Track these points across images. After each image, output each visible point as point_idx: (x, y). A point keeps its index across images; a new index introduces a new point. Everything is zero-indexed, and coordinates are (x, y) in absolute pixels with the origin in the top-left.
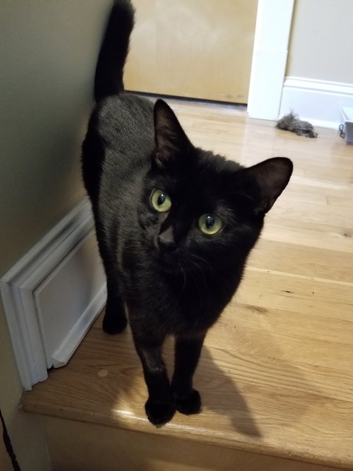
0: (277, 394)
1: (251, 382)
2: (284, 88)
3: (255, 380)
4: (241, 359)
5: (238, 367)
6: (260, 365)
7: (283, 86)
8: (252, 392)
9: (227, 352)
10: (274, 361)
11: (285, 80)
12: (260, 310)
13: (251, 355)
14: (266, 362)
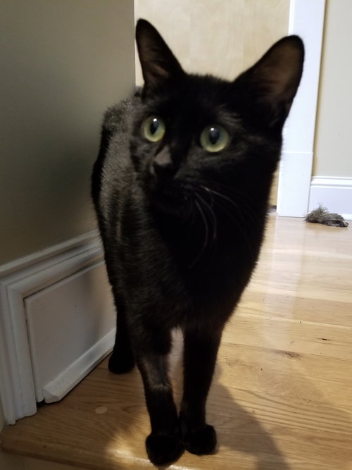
0: (316, 438)
1: (282, 423)
2: (312, 187)
3: (287, 422)
4: (268, 400)
5: (265, 408)
6: (294, 407)
7: (311, 185)
8: (284, 434)
9: (252, 393)
10: (310, 404)
11: (311, 180)
12: (291, 355)
13: (281, 397)
14: (301, 404)
